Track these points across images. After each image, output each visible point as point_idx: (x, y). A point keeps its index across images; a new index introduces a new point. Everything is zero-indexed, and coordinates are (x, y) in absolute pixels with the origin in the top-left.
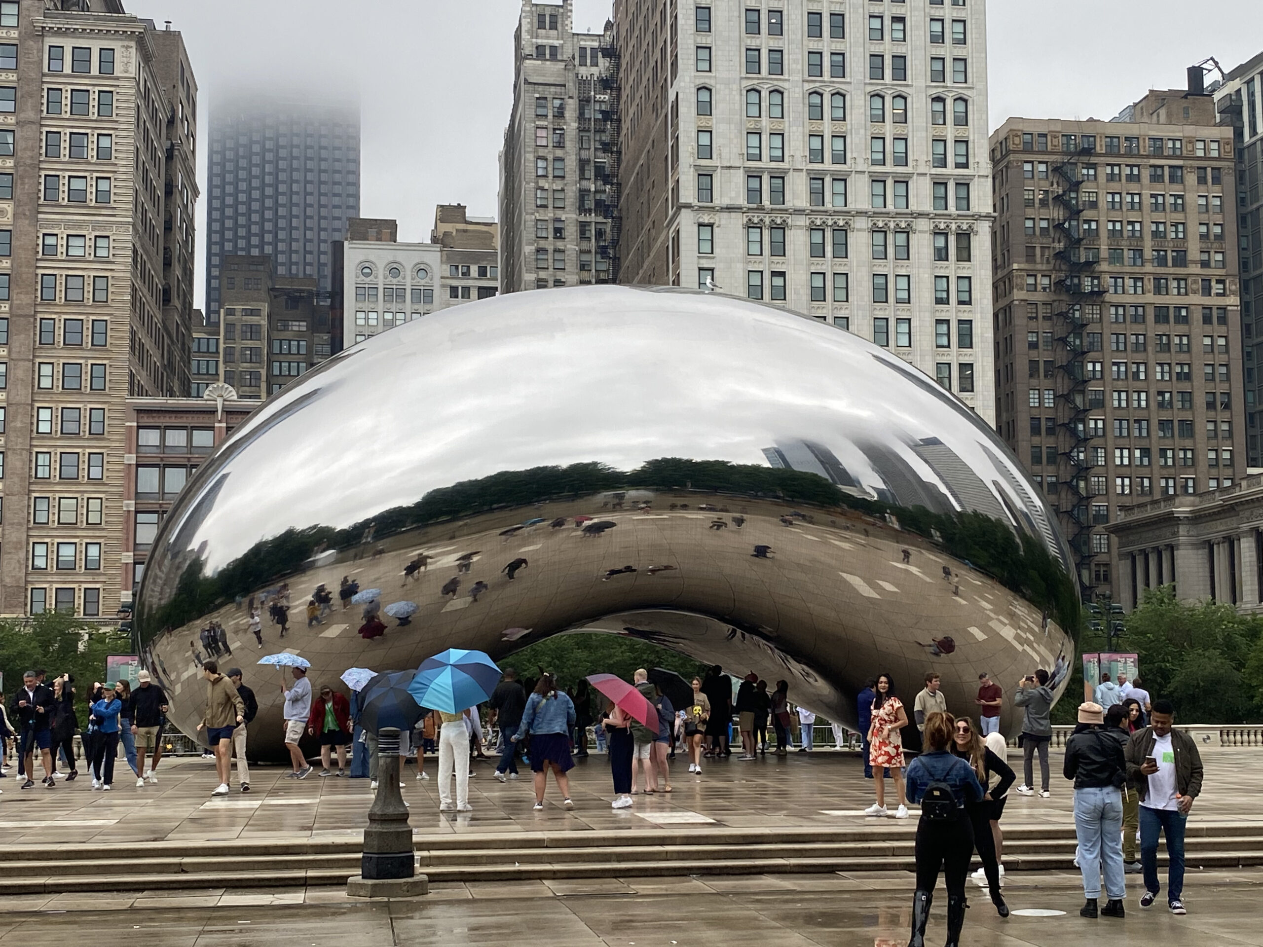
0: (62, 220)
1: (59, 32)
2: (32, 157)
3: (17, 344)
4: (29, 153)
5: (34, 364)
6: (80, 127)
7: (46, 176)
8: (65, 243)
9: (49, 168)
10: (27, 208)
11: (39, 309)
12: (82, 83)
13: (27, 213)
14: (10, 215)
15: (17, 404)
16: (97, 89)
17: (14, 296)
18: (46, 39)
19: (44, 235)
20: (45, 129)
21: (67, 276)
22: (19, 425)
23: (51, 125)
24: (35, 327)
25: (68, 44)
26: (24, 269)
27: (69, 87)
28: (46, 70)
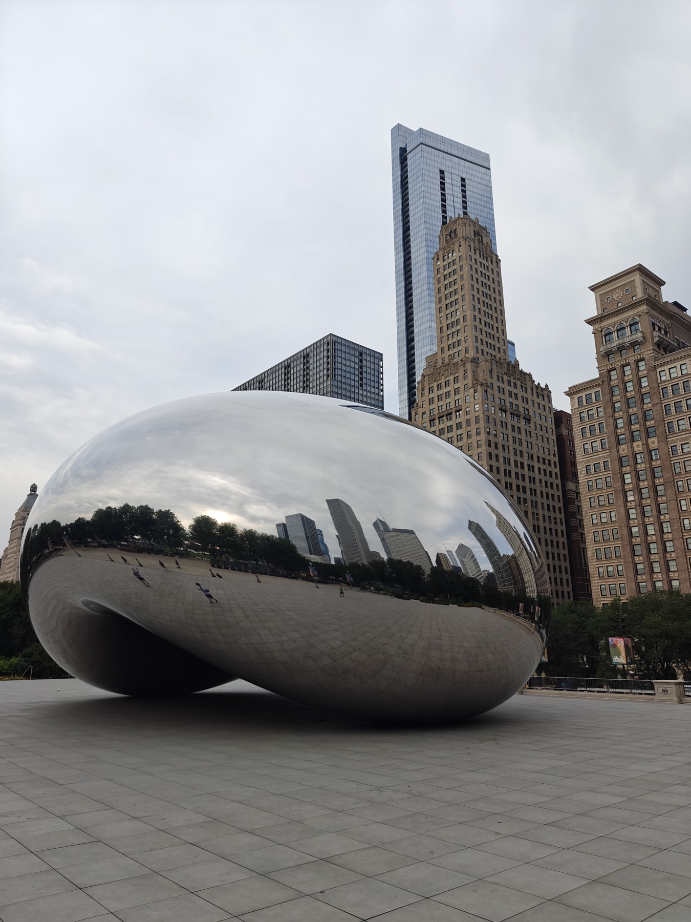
0: (677, 439)
1: (662, 365)
2: (660, 417)
3: (669, 494)
4: (659, 416)
5: (677, 501)
6: (677, 399)
7: (668, 423)
8: (680, 448)
9: (668, 419)
10: (662, 438)
11: (675, 478)
12: (674, 382)
13: (663, 440)
14: (656, 443)
15: (674, 519)
16: (682, 382)
17: (664, 475)
18: (657, 370)
19: (671, 447)
20: (663, 405)
21: (684, 461)
22: (676, 528)
23: (665, 402)
24: (675, 485)
25: (666, 368)
26: (666, 463)
27: (670, 385)
28: (659, 381)
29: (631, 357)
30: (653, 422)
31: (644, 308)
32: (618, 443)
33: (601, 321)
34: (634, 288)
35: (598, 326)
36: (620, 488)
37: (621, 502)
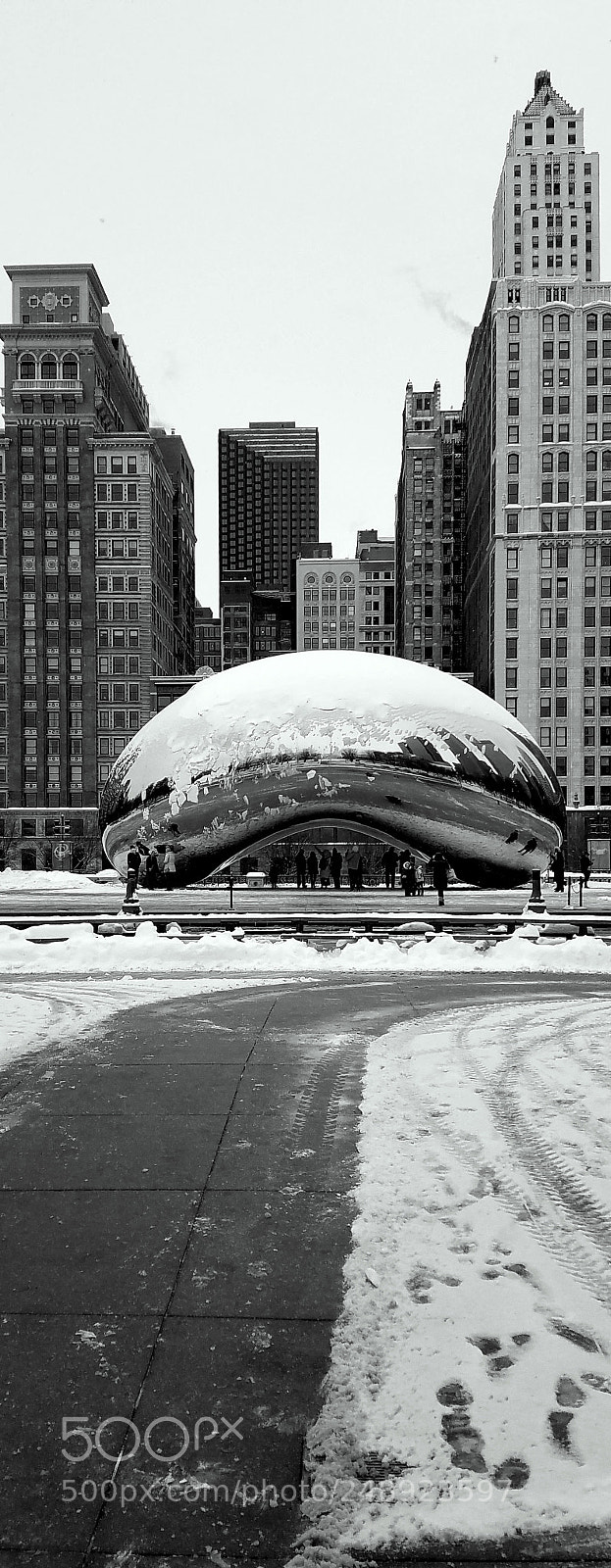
0: (109, 569)
1: (103, 448)
2: (90, 528)
3: (86, 645)
4: (89, 526)
5: (96, 657)
6: (118, 508)
7: (99, 539)
8: (111, 581)
9: (101, 536)
10: (88, 560)
11: (98, 623)
12: (118, 480)
13: (89, 563)
14: (79, 565)
15: (87, 682)
16: (127, 483)
17: (83, 615)
18: (96, 453)
19: (100, 578)
20: (97, 510)
21: (114, 601)
23: (101, 507)
25: (109, 455)
26: (89, 600)
27: (110, 483)
28: (96, 472)
29: (60, 419)
30: (78, 533)
31: (90, 342)
32: (23, 551)
33: (18, 336)
34: (76, 301)
35: (12, 343)
36: (17, 624)
37: (16, 645)
